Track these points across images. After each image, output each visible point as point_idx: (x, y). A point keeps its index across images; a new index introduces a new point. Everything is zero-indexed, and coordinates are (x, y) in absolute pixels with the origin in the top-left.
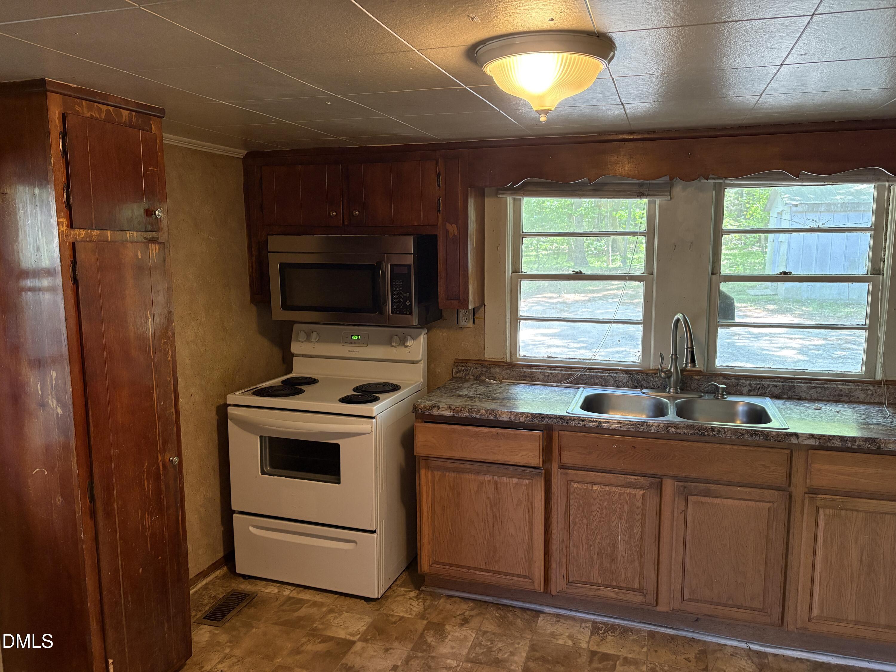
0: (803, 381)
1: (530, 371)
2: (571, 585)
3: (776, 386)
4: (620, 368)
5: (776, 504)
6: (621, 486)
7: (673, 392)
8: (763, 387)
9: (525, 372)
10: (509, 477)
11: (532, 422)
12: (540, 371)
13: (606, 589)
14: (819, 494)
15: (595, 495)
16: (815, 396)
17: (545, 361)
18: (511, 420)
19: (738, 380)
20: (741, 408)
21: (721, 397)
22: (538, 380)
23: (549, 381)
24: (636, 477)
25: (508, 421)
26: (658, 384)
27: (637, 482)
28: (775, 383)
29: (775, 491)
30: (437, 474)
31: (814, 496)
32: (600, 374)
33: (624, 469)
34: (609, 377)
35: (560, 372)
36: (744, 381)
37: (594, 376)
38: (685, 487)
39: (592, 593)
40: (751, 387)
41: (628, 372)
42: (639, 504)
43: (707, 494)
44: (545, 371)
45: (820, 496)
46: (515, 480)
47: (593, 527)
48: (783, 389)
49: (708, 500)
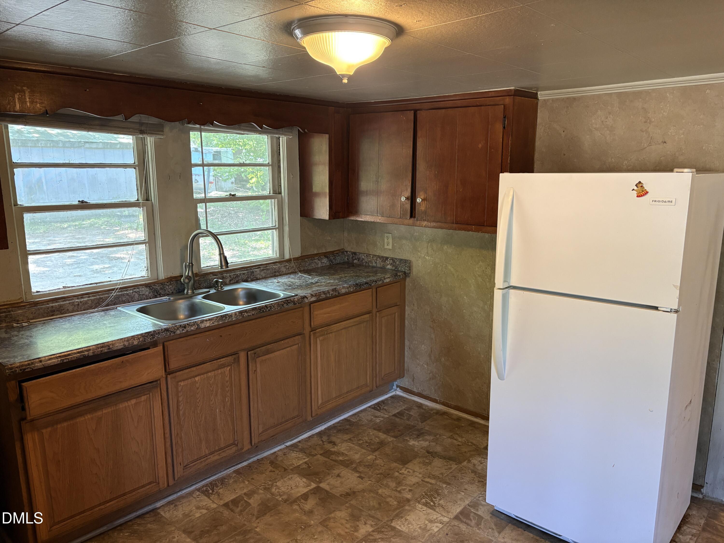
0: (256, 267)
1: (58, 305)
2: (187, 468)
3: (244, 274)
4: (139, 283)
5: (300, 344)
6: (214, 370)
7: (191, 293)
8: (237, 276)
9: (52, 307)
10: (127, 401)
11: (145, 341)
12: (68, 302)
13: (211, 456)
14: (316, 330)
15: (197, 385)
16: (264, 275)
17: (64, 292)
18: (125, 346)
19: (222, 274)
20: (241, 293)
21: (220, 289)
22: (68, 311)
23: (79, 310)
24: (224, 359)
25: (122, 348)
26: (172, 290)
27: (225, 362)
28: (243, 272)
29: (299, 336)
30: (46, 432)
31: (315, 332)
32: (126, 292)
33: (216, 356)
34: (134, 293)
35: (88, 299)
36: (226, 275)
37: (121, 295)
38: (255, 353)
39: (203, 464)
40: (231, 278)
41: (147, 285)
42: (227, 379)
43: (268, 352)
44: (73, 301)
45: (317, 331)
46: (133, 401)
47: (199, 412)
48: (248, 275)
49: (267, 356)
